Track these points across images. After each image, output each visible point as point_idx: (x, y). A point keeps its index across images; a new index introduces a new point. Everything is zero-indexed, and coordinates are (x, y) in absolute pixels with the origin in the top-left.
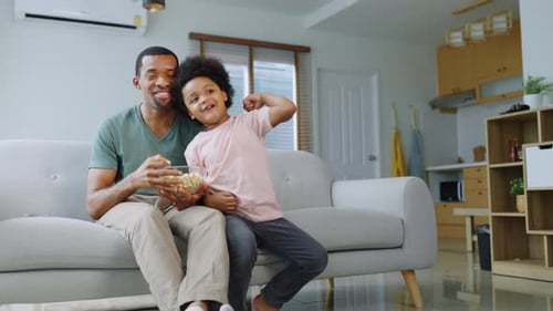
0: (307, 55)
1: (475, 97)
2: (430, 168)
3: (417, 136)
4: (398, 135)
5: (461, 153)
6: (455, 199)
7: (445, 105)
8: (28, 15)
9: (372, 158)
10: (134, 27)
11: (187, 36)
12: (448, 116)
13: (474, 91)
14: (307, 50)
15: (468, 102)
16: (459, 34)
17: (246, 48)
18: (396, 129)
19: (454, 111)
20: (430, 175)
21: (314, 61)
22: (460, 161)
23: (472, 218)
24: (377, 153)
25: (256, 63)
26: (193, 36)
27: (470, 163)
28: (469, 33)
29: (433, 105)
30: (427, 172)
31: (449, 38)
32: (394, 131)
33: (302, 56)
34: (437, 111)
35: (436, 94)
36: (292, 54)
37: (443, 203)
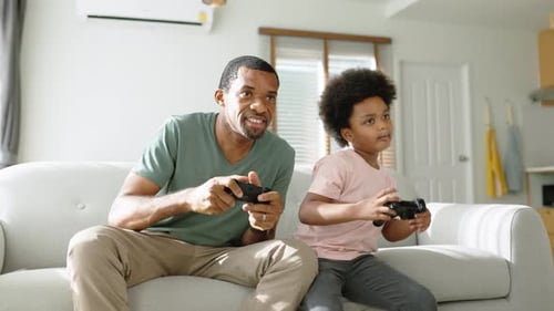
0: (388, 47)
2: (529, 170)
3: (515, 136)
4: (492, 133)
7: (548, 97)
8: (90, 16)
9: (463, 159)
10: (199, 24)
11: (256, 31)
14: (387, 41)
17: (321, 42)
18: (490, 125)
20: (531, 178)
21: (396, 53)
24: (468, 153)
25: (330, 57)
26: (263, 31)
29: (534, 99)
30: (527, 174)
32: (488, 129)
33: (381, 47)
34: (539, 104)
35: (538, 86)
36: (371, 46)
37: (546, 209)
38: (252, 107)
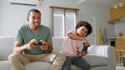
1: (119, 21)
2: (108, 38)
3: (105, 30)
4: (100, 30)
5: (116, 34)
6: (115, 46)
7: (112, 23)
8: (11, 3)
9: (94, 36)
10: (36, 5)
11: (49, 7)
12: (113, 25)
13: (119, 19)
14: (78, 10)
15: (118, 22)
16: (116, 5)
17: (63, 10)
19: (114, 24)
20: (108, 40)
21: (80, 12)
22: (116, 36)
23: (120, 51)
24: (95, 34)
25: (66, 13)
26: (51, 7)
27: (118, 37)
28: (119, 5)
29: (109, 23)
30: (108, 39)
31: (114, 6)
32: (99, 29)
33: (77, 11)
34: (110, 24)
35: (110, 20)
36: (74, 11)
38: (35, 21)
